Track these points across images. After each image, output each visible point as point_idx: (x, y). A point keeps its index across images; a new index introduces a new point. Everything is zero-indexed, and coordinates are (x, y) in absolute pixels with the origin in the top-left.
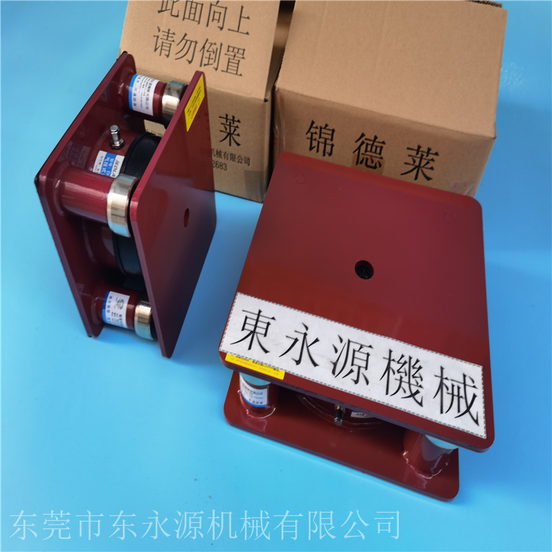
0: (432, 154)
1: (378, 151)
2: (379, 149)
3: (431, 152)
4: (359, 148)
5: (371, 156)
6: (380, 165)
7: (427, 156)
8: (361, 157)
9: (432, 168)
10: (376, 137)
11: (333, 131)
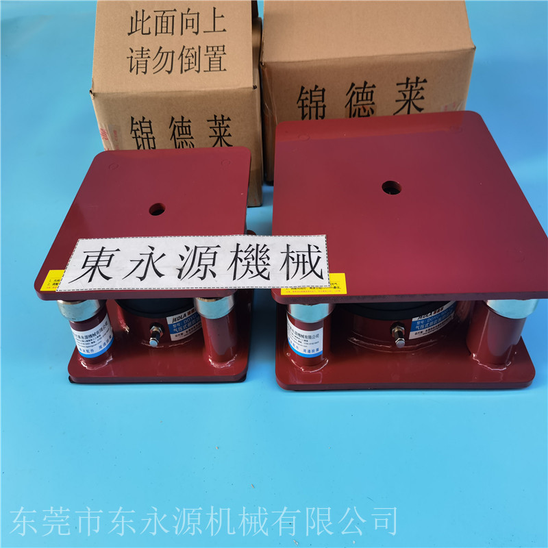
0: (421, 82)
1: (369, 98)
2: (369, 94)
3: (419, 80)
4: (351, 100)
5: (363, 105)
6: (373, 112)
7: (416, 86)
8: (353, 108)
9: (422, 98)
10: (366, 83)
11: (323, 90)
